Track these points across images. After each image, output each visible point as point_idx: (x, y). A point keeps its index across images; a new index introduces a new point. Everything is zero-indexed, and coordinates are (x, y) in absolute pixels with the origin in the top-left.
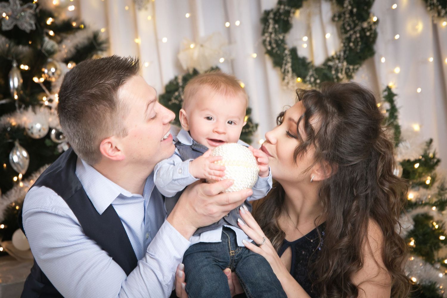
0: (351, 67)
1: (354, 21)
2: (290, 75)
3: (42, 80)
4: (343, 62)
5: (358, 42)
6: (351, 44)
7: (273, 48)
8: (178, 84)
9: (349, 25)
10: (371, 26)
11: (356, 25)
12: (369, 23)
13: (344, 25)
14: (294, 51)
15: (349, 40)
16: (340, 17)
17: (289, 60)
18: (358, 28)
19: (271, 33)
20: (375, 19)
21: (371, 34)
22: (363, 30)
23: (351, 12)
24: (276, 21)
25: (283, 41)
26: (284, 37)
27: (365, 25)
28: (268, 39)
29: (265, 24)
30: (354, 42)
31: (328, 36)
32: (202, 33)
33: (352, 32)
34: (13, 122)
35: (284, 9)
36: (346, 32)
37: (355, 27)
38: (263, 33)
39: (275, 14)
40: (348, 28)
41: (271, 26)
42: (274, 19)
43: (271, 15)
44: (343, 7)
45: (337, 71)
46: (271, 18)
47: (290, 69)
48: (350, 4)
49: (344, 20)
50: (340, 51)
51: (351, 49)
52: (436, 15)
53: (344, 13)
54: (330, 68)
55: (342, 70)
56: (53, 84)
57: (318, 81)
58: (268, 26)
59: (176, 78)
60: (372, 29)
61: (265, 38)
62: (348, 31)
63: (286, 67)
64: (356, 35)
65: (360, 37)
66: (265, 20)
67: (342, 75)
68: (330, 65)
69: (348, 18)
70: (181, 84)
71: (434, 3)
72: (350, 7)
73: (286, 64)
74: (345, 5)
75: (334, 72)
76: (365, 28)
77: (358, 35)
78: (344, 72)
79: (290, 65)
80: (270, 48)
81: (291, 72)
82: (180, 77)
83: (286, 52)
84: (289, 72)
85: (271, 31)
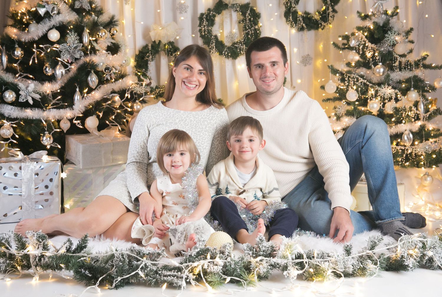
1: (251, 25)
2: (214, 50)
3: (94, 39)
4: (243, 45)
5: (253, 35)
7: (205, 34)
8: (148, 49)
9: (248, 26)
10: (259, 28)
11: (252, 26)
12: (258, 26)
13: (245, 25)
14: (216, 37)
15: (248, 34)
16: (243, 21)
17: (214, 41)
18: (253, 28)
19: (205, 26)
20: (261, 25)
21: (259, 32)
22: (255, 29)
23: (250, 20)
24: (207, 20)
25: (211, 30)
26: (211, 28)
27: (257, 27)
28: (203, 29)
29: (201, 21)
30: (250, 35)
31: (234, 31)
32: (163, 22)
33: (249, 30)
35: (212, 13)
36: (246, 30)
37: (251, 28)
38: (200, 25)
39: (207, 16)
41: (205, 22)
42: (206, 18)
43: (205, 16)
44: (246, 17)
45: (240, 49)
47: (214, 47)
48: (250, 16)
49: (245, 23)
50: (242, 39)
51: (248, 38)
52: (290, 26)
53: (246, 20)
54: (236, 48)
55: (243, 49)
57: (230, 54)
58: (203, 22)
59: (147, 45)
60: (259, 30)
61: (200, 28)
62: (248, 29)
63: (212, 45)
64: (252, 32)
65: (254, 33)
66: (201, 18)
67: (243, 51)
68: (236, 47)
69: (248, 22)
70: (150, 49)
71: (290, 20)
72: (250, 17)
73: (212, 44)
74: (247, 16)
75: (238, 50)
76: (256, 29)
77: (253, 32)
78: (244, 51)
79: (214, 44)
80: (203, 34)
81: (215, 48)
82: (150, 45)
83: (213, 37)
84: (213, 48)
85: (205, 24)
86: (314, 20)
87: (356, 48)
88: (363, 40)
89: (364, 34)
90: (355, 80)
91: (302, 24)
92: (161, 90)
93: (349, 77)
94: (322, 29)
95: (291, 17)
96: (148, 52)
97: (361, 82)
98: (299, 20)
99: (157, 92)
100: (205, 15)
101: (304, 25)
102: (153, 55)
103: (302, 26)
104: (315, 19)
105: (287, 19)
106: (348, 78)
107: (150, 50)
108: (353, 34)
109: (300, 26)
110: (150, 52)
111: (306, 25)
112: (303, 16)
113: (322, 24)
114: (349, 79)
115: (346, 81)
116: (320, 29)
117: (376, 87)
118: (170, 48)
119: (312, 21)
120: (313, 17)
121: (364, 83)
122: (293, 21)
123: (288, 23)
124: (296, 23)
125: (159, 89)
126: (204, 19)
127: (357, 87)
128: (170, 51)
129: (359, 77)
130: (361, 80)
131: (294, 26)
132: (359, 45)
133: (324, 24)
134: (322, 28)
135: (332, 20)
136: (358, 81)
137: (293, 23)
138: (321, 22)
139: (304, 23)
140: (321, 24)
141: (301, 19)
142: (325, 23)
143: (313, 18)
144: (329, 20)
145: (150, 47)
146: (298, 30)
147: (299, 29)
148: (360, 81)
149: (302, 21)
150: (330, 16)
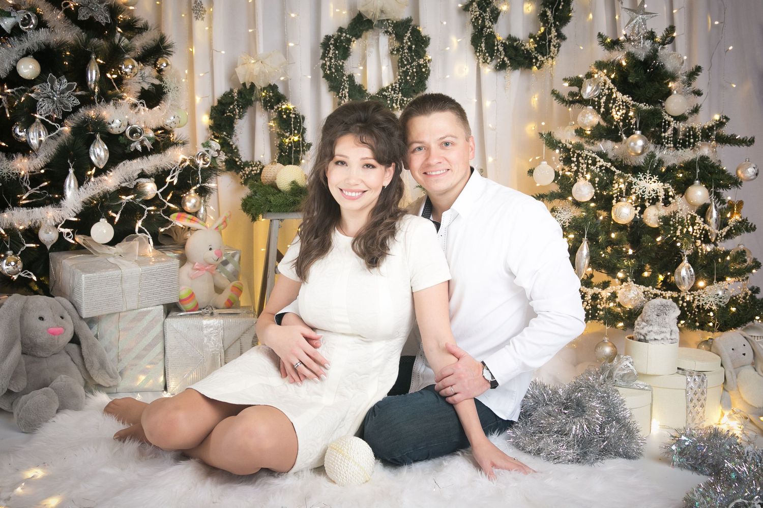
0: (405, 99)
1: (412, 57)
3: (115, 76)
4: (399, 93)
5: (414, 76)
6: (408, 78)
7: (332, 73)
8: (233, 97)
9: (407, 60)
10: (426, 63)
11: (414, 60)
12: (425, 60)
13: (401, 58)
14: (351, 78)
15: (405, 73)
16: (398, 50)
17: (347, 86)
18: (415, 63)
19: (331, 58)
20: (430, 57)
21: (426, 70)
22: (419, 65)
23: (410, 48)
24: (336, 48)
25: (342, 67)
26: (343, 63)
27: (421, 61)
28: (328, 63)
29: (325, 49)
30: (410, 76)
31: (384, 68)
32: (261, 50)
33: (408, 67)
34: (92, 113)
35: (345, 36)
36: (403, 66)
37: (412, 63)
38: (323, 57)
39: (336, 40)
40: (406, 63)
41: (331, 51)
42: (335, 45)
43: (332, 41)
44: (402, 43)
45: (392, 100)
46: (331, 44)
47: (347, 95)
48: (410, 41)
49: (402, 55)
50: (396, 83)
51: (407, 81)
52: (481, 60)
53: (403, 48)
54: (386, 97)
55: (397, 100)
56: (124, 82)
58: (329, 51)
59: (232, 91)
60: (426, 66)
61: (324, 62)
62: (406, 65)
63: (344, 92)
64: (412, 70)
65: (416, 72)
66: (326, 45)
67: (397, 105)
68: (385, 95)
69: (407, 53)
70: (236, 97)
71: (482, 50)
72: (409, 43)
73: (343, 90)
74: (405, 41)
75: (389, 102)
76: (422, 64)
77: (415, 70)
78: (398, 103)
79: (347, 90)
80: (328, 72)
81: (347, 98)
82: (236, 91)
83: (344, 78)
84: (345, 97)
85: (331, 56)
86: (523, 51)
87: (593, 101)
88: (607, 86)
89: (609, 77)
90: (590, 162)
91: (502, 57)
92: (254, 169)
93: (579, 155)
94: (539, 68)
95: (483, 45)
96: (232, 103)
97: (601, 167)
98: (498, 49)
99: (247, 173)
100: (332, 39)
101: (506, 59)
102: (242, 108)
103: (503, 61)
104: (526, 49)
105: (476, 48)
106: (577, 158)
107: (236, 100)
108: (589, 76)
109: (499, 60)
110: (236, 103)
111: (510, 59)
112: (505, 44)
113: (539, 58)
114: (578, 161)
115: (573, 162)
116: (535, 68)
117: (629, 176)
118: (270, 96)
119: (521, 52)
120: (523, 45)
121: (606, 167)
122: (487, 52)
123: (478, 54)
124: (491, 56)
125: (251, 168)
126: (331, 46)
127: (592, 176)
128: (269, 101)
129: (596, 156)
130: (601, 162)
131: (488, 61)
132: (599, 95)
133: (542, 59)
134: (538, 65)
135: (556, 52)
136: (594, 163)
137: (487, 55)
138: (537, 55)
139: (505, 55)
140: (536, 58)
141: (501, 49)
142: (543, 57)
143: (523, 48)
144: (550, 52)
145: (236, 94)
146: (496, 68)
147: (497, 65)
148: (598, 164)
149: (503, 53)
150: (552, 44)
